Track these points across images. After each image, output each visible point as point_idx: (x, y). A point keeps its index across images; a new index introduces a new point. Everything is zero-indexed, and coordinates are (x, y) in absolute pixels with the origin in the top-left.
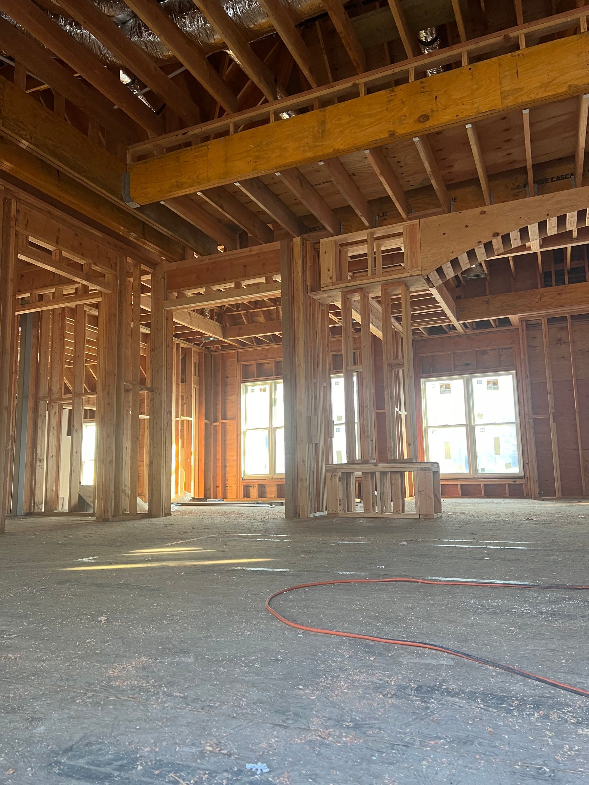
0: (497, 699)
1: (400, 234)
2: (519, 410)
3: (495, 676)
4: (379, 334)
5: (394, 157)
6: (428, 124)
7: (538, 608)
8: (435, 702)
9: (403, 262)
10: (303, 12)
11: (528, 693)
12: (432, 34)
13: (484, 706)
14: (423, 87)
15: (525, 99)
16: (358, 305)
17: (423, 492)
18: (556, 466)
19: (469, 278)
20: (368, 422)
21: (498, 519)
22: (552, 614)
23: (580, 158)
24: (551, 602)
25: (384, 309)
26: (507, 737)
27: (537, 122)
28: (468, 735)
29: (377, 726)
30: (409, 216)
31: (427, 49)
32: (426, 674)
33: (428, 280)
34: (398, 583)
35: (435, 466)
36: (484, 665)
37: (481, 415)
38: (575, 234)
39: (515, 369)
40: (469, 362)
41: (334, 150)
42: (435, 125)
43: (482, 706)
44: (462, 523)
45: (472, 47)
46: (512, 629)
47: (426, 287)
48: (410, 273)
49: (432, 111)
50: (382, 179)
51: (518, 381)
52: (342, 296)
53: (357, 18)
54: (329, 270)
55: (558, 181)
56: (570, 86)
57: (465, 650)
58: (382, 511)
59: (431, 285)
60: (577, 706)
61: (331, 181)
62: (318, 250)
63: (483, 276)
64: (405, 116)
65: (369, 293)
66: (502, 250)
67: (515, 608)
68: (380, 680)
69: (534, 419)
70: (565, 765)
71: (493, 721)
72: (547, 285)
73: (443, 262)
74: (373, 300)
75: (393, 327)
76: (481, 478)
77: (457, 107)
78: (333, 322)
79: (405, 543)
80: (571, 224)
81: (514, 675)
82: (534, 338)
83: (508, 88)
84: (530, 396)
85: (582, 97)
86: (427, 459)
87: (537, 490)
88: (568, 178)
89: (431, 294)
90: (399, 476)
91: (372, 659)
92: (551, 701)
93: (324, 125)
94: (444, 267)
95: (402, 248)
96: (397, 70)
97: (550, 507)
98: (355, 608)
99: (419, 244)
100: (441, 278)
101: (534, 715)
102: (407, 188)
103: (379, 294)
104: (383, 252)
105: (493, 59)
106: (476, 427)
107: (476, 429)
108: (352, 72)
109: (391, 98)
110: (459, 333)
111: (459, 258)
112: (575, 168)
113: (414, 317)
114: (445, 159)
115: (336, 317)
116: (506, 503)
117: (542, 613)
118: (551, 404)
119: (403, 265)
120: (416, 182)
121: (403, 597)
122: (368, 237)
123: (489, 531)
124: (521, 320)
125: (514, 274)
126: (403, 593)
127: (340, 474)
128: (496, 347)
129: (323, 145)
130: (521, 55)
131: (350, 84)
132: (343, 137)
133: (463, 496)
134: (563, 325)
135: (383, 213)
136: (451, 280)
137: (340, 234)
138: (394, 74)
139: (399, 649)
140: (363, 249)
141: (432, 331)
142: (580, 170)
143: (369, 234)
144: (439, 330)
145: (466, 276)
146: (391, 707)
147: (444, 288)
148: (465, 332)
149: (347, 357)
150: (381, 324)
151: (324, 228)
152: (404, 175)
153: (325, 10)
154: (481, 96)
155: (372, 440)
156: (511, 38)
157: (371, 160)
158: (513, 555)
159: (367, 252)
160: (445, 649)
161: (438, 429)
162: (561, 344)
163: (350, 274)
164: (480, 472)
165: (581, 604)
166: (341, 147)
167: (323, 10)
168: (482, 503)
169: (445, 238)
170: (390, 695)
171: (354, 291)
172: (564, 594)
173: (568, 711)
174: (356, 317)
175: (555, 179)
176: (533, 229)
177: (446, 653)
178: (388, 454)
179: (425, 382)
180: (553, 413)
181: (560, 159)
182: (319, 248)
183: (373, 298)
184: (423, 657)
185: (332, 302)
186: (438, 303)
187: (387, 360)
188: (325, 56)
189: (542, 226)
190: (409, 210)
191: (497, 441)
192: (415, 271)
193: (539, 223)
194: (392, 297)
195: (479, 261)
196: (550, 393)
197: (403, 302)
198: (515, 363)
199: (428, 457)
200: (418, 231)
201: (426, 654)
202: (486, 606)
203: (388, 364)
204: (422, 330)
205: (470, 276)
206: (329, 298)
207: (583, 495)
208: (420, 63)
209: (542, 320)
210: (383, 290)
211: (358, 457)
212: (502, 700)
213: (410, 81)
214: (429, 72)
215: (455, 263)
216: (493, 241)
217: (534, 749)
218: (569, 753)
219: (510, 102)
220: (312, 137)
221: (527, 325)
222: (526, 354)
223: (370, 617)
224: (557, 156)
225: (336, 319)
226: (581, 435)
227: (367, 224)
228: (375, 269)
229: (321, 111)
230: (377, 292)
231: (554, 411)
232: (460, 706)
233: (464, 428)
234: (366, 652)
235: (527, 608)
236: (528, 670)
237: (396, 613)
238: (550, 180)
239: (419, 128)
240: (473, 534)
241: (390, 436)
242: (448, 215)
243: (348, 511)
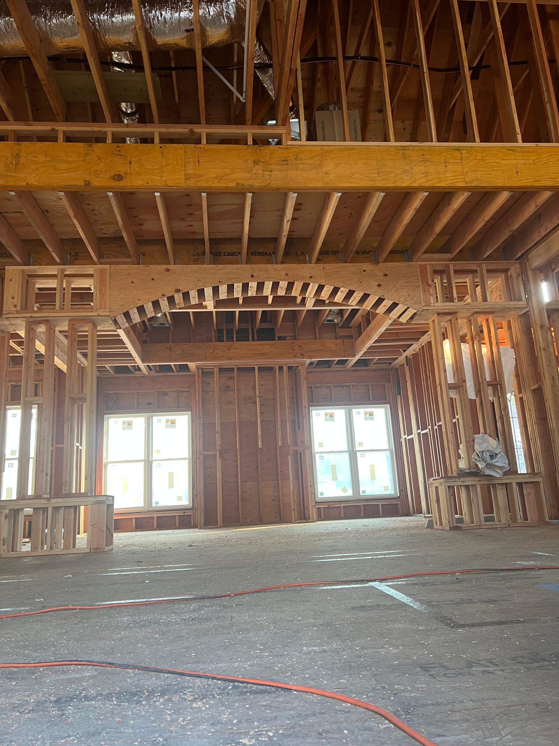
0: (131, 695)
1: (91, 276)
2: (192, 447)
3: (132, 676)
4: (64, 367)
5: (88, 204)
6: (121, 184)
7: (183, 616)
8: (72, 709)
9: (92, 302)
10: (5, 50)
11: (158, 685)
12: (132, 108)
13: (118, 702)
14: (119, 151)
15: (204, 185)
16: (44, 337)
17: (95, 526)
18: (219, 497)
19: (155, 325)
20: (44, 455)
21: (165, 547)
22: (194, 619)
23: (245, 241)
24: (194, 611)
25: (70, 343)
26: (132, 722)
27: (214, 205)
28: (98, 728)
29: (8, 739)
30: (100, 261)
31: (126, 119)
32: (67, 687)
33: (115, 322)
34: (55, 612)
35: (110, 499)
36: (125, 670)
37: (159, 451)
38: (241, 301)
39: (191, 410)
40: (151, 402)
41: (27, 184)
42: (128, 186)
43: (115, 703)
44: (131, 553)
45: (164, 130)
46: (156, 636)
47: (113, 328)
48: (98, 313)
49: (126, 173)
50: (76, 222)
51: (193, 421)
52: (26, 326)
53: (61, 72)
54: (13, 298)
55: (229, 256)
56: (238, 184)
57: (110, 660)
58: (51, 548)
59: (118, 327)
60: (196, 686)
61: (22, 212)
62: (3, 276)
63: (167, 325)
64: (101, 171)
65: (55, 326)
66: (182, 305)
67: (164, 619)
68: (20, 700)
69: (204, 456)
70: (177, 733)
71: (123, 712)
72: (220, 339)
73: (130, 307)
74: (59, 334)
75: (79, 362)
76: (155, 511)
77: (148, 176)
78: (16, 351)
79: (70, 576)
80: (237, 292)
81: (150, 673)
82: (208, 384)
83: (191, 172)
84: (201, 434)
85: (246, 194)
86: (104, 493)
87: (203, 520)
88: (236, 255)
89: (118, 335)
90: (72, 510)
91: (14, 683)
92: (176, 687)
93: (19, 158)
94: (131, 312)
95: (92, 288)
96: (96, 129)
97: (212, 534)
98: (3, 641)
99: (108, 288)
100: (127, 321)
101: (160, 700)
102: (99, 236)
103: (66, 328)
104: (73, 289)
105: (180, 145)
106: (154, 462)
107: (153, 464)
108: (51, 118)
109: (88, 152)
110: (143, 374)
111: (145, 306)
112: (241, 249)
113: (99, 355)
114: (136, 217)
115: (19, 346)
116: (175, 533)
117: (185, 620)
118: (218, 441)
119: (92, 304)
120: (109, 231)
121: (58, 624)
122: (58, 273)
123: (154, 558)
124: (198, 368)
125: (193, 327)
126: (58, 621)
127: (7, 511)
128: (175, 390)
129: (15, 176)
130: (202, 149)
131: (49, 128)
132: (39, 174)
133: (137, 530)
134: (230, 374)
135: (75, 253)
136: (138, 325)
137: (29, 265)
138: (93, 132)
139: (44, 670)
140: (52, 284)
141: (118, 370)
142: (245, 251)
143: (60, 270)
144: (125, 370)
145: (152, 323)
146: (26, 721)
147: (132, 331)
148: (149, 374)
149: (26, 387)
150: (66, 357)
151: (11, 256)
152: (97, 222)
153: (28, 55)
154: (169, 173)
155: (47, 475)
156: (195, 132)
157: (65, 203)
158: (171, 576)
159: (56, 286)
160: (90, 663)
161: (117, 465)
162: (229, 391)
163: (37, 305)
164: (154, 505)
165: (218, 608)
166: (35, 183)
167: (26, 54)
168: (153, 535)
169: (133, 286)
170: (27, 711)
171: (40, 322)
172: (207, 603)
173: (189, 692)
174: (40, 347)
175: (227, 254)
176: (208, 292)
177: (91, 666)
178: (64, 488)
179: (108, 418)
180: (220, 450)
181: (231, 239)
182: (4, 275)
183: (60, 332)
184: (68, 673)
185: (15, 330)
186: (125, 344)
187: (70, 393)
188: (27, 94)
189: (216, 290)
190: (100, 256)
191: (171, 475)
192: (103, 311)
193: (213, 287)
194: (79, 334)
195: (163, 311)
196: (218, 432)
197: (89, 339)
198: (191, 405)
199: (106, 490)
200: (108, 275)
201: (71, 670)
202: (137, 621)
203: (70, 398)
204: (108, 368)
205: (155, 324)
206: (11, 326)
207: (239, 523)
208: (118, 129)
209: (215, 369)
210: (71, 325)
211: (30, 492)
212: (134, 694)
213: (107, 142)
214: (128, 139)
215: (141, 310)
216: (175, 296)
217: (154, 726)
218: (182, 723)
219: (192, 183)
220: (4, 166)
221: (202, 372)
222: (201, 397)
223: (19, 647)
224: (229, 236)
225: (18, 348)
226: (240, 469)
227: (57, 260)
228: (64, 304)
229: (15, 144)
230: (65, 326)
231: (220, 448)
232: (95, 707)
233: (142, 464)
234: (8, 678)
235: (174, 618)
236: (162, 666)
237: (48, 639)
238: (222, 254)
239: (114, 185)
240: (139, 562)
241: (67, 470)
242: (136, 266)
243: (12, 551)
